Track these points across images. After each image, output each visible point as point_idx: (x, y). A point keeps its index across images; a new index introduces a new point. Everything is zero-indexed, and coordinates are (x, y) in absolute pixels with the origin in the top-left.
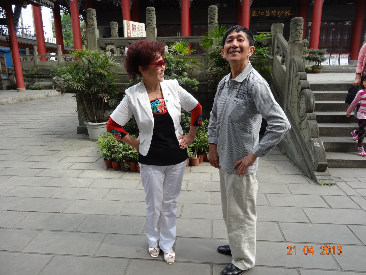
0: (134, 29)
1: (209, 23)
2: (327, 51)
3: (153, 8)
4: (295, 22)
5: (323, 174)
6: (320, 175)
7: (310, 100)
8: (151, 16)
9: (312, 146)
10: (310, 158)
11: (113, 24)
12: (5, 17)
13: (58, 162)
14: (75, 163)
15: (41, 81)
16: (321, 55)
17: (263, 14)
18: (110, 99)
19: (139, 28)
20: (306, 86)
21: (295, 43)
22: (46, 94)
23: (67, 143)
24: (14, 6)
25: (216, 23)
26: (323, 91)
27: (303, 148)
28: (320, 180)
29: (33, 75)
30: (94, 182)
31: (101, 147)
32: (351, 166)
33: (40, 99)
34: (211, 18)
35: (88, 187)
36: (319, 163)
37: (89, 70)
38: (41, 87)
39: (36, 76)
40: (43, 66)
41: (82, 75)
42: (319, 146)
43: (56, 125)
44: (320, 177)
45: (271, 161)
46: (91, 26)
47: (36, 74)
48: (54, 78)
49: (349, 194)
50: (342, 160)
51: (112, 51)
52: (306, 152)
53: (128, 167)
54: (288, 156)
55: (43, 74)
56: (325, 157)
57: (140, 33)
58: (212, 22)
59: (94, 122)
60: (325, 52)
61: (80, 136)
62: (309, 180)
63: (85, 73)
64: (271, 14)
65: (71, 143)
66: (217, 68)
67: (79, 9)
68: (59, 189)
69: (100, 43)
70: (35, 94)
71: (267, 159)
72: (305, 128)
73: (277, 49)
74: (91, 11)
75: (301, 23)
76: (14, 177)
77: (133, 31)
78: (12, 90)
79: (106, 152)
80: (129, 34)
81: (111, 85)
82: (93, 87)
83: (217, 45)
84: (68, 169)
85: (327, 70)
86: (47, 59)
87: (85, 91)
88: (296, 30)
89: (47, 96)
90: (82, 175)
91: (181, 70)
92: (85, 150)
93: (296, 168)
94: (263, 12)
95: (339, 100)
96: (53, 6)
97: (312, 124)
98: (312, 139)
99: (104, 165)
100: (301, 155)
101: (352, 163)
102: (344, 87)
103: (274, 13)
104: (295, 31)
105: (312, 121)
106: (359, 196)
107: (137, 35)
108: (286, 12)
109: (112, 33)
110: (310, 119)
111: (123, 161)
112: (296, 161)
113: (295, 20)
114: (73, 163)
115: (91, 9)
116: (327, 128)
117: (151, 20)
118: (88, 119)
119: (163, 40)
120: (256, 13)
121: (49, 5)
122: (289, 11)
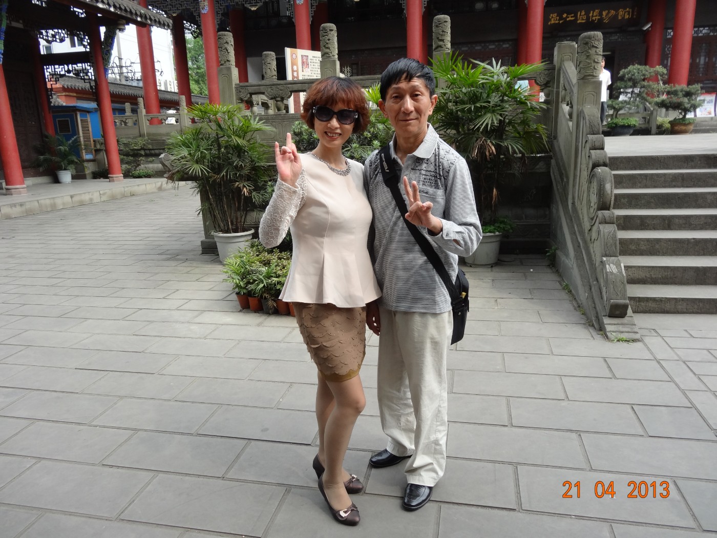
0: (305, 64)
1: (434, 48)
2: (702, 88)
3: (333, 26)
4: (585, 42)
5: (620, 323)
6: (615, 324)
7: (604, 186)
8: (329, 40)
9: (604, 271)
10: (601, 294)
11: (267, 56)
12: (88, 50)
13: (164, 298)
14: (190, 300)
15: (151, 162)
16: (688, 97)
17: (573, 18)
18: (254, 190)
19: (315, 61)
20: (601, 162)
21: (586, 80)
22: (159, 184)
23: (182, 268)
24: (103, 29)
25: (447, 48)
26: (657, 169)
27: (591, 276)
28: (613, 332)
29: (136, 152)
30: (215, 330)
31: (230, 273)
32: (685, 310)
33: (147, 194)
34: (438, 38)
35: (205, 337)
36: (612, 301)
37: (218, 141)
38: (150, 172)
39: (143, 152)
40: (154, 134)
41: (205, 149)
42: (615, 270)
43: (169, 239)
44: (613, 326)
45: (535, 300)
46: (225, 62)
47: (142, 149)
48: (162, 156)
49: (658, 357)
50: (666, 298)
51: (265, 105)
52: (594, 283)
53: (274, 306)
54: (570, 292)
55: (153, 149)
56: (625, 291)
57: (316, 70)
58: (441, 46)
59: (227, 232)
60: (698, 90)
61: (206, 257)
62: (594, 333)
63: (211, 146)
64: (588, 18)
65: (189, 269)
66: (445, 132)
67: (218, 27)
68: (159, 339)
69: (240, 92)
70: (138, 185)
71: (530, 296)
72: (596, 239)
73: (564, 92)
74: (225, 35)
75: (597, 43)
76: (91, 320)
77: (303, 68)
78: (102, 180)
79: (238, 281)
80: (295, 74)
81: (258, 166)
82: (225, 171)
83: (443, 89)
84: (177, 309)
85: (705, 126)
86: (161, 122)
87: (211, 177)
88: (588, 57)
89: (160, 189)
90: (198, 320)
91: (370, 138)
92: (211, 279)
93: (578, 313)
94: (573, 15)
95: (686, 185)
96: (171, 25)
97: (606, 231)
98: (605, 259)
99: (237, 304)
100: (587, 288)
101: (687, 304)
102: (700, 160)
103: (594, 15)
104: (586, 59)
105: (607, 225)
106: (678, 360)
107: (310, 74)
108: (621, 12)
109: (265, 72)
110: (605, 222)
111: (265, 296)
112: (580, 300)
113: (585, 37)
114: (187, 301)
115: (223, 32)
116: (648, 240)
117: (328, 48)
118: (217, 226)
120: (558, 18)
121: (164, 23)
122: (628, 9)
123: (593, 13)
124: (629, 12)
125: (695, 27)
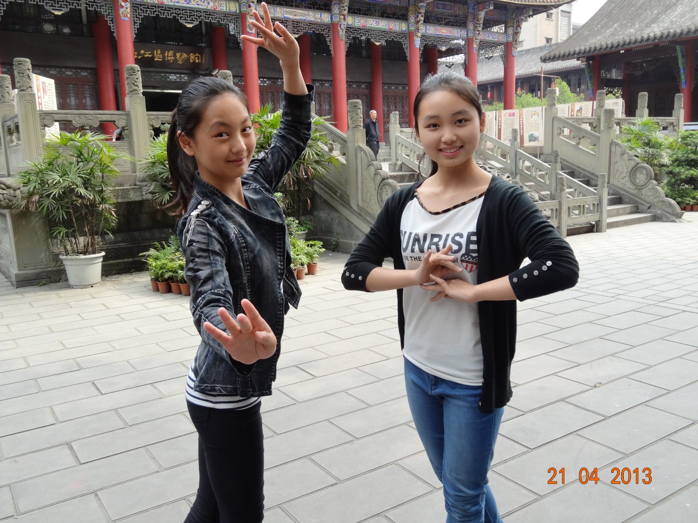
0: (44, 91)
3: (137, 67)
8: (137, 79)
17: (150, 56)
19: (49, 88)
64: (164, 57)
69: (44, 118)
75: (360, 108)
77: (43, 94)
80: (40, 101)
94: (150, 52)
103: (169, 55)
108: (192, 56)
113: (356, 102)
119: (157, 117)
122: (197, 54)
123: (168, 54)
124: (198, 57)
125: (260, 78)
